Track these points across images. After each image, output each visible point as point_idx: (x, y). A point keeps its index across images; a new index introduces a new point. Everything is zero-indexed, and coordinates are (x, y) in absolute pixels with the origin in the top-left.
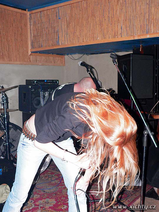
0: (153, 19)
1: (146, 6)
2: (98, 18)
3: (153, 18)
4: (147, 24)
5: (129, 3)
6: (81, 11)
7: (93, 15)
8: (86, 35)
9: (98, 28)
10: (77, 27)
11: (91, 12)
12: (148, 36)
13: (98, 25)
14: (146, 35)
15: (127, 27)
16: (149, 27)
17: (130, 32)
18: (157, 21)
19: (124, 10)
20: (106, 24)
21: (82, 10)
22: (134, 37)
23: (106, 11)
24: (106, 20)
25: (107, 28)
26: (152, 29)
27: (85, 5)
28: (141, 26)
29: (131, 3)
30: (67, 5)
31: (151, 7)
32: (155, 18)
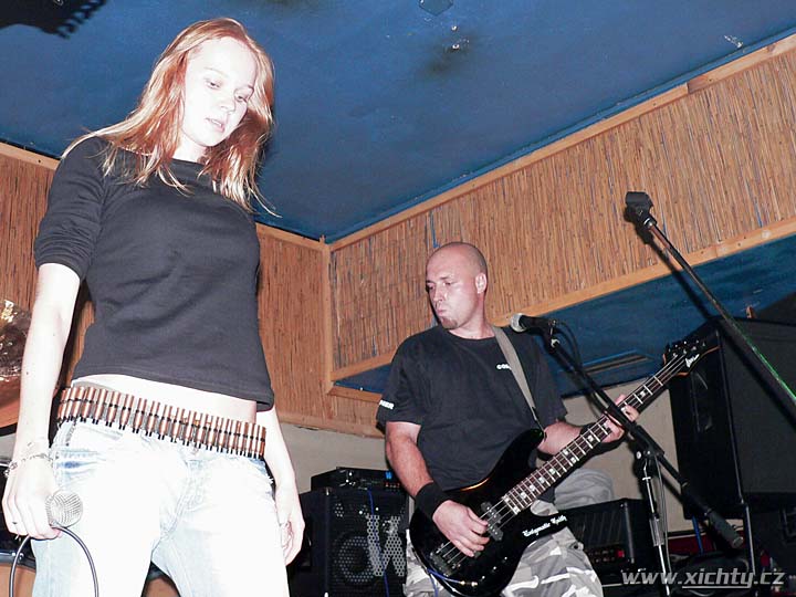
0: (773, 177)
1: (740, 144)
2: (574, 216)
3: (772, 172)
4: (755, 195)
5: (677, 147)
6: (512, 207)
7: (557, 210)
8: (536, 281)
9: (578, 249)
10: (500, 261)
11: (546, 202)
12: (767, 236)
13: (576, 240)
14: (760, 232)
15: (682, 223)
16: (765, 206)
17: (697, 235)
18: (787, 180)
19: (664, 170)
20: (607, 230)
21: (516, 200)
22: (715, 247)
23: (601, 188)
24: (605, 215)
25: (611, 242)
26: (776, 208)
27: (524, 186)
28: (733, 208)
29: (684, 145)
30: (462, 196)
31: (758, 142)
32: (777, 171)
